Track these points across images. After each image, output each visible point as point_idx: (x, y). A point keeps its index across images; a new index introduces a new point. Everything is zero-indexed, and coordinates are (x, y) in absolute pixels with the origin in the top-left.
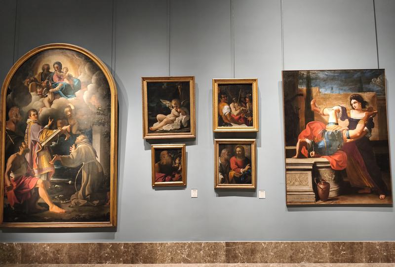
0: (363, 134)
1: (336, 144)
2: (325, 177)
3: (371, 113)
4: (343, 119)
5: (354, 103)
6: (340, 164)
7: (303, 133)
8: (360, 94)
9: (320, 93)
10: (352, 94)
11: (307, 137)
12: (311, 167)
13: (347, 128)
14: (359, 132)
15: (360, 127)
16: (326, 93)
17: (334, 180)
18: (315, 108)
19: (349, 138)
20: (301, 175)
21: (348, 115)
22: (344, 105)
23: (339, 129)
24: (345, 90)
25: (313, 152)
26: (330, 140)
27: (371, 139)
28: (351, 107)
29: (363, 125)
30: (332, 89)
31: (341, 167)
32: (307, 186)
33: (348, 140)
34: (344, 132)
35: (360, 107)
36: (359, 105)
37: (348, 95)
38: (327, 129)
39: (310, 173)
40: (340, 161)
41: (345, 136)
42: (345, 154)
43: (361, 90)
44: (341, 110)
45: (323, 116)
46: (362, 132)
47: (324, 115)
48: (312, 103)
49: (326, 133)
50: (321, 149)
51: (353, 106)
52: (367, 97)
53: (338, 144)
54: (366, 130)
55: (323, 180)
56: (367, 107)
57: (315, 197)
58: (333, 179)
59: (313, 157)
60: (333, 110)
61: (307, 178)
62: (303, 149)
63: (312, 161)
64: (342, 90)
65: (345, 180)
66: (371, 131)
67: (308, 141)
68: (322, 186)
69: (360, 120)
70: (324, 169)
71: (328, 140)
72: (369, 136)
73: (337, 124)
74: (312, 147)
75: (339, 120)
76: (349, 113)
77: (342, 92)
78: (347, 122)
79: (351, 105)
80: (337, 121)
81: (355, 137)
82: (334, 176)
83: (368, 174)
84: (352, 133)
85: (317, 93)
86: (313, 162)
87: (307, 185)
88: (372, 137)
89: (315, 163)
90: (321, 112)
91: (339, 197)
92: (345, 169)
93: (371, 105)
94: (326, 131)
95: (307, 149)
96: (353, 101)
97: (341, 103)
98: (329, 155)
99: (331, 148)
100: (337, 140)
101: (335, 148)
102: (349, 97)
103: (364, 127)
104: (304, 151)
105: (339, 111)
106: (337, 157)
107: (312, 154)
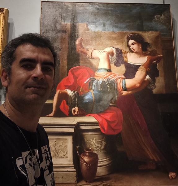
0: (145, 85)
1: (108, 97)
2: (92, 145)
3: (154, 57)
4: (117, 64)
5: (133, 44)
6: (113, 125)
7: (63, 82)
8: (140, 33)
9: (88, 30)
10: (129, 32)
11: (69, 88)
12: (72, 130)
13: (123, 76)
14: (139, 82)
15: (139, 75)
16: (97, 30)
17: (104, 149)
18: (81, 49)
19: (125, 89)
20: (58, 141)
21: (125, 59)
22: (119, 47)
23: (112, 78)
24: (121, 28)
25: (77, 109)
26: (100, 92)
27: (154, 91)
28: (128, 50)
29: (144, 73)
30: (104, 26)
31: (114, 130)
32: (65, 159)
33: (125, 93)
34: (119, 81)
35: (140, 50)
36: (139, 48)
37: (125, 34)
38: (96, 78)
39: (70, 139)
40: (114, 122)
41: (120, 87)
42: (120, 112)
43: (141, 28)
44: (115, 52)
45: (91, 60)
46: (143, 82)
47: (92, 58)
48: (77, 43)
49: (95, 83)
50: (87, 104)
51: (131, 48)
52: (149, 37)
53: (110, 98)
54: (148, 80)
55: (88, 149)
56: (149, 49)
57: (77, 176)
58: (103, 147)
59: (76, 116)
60: (105, 52)
61: (66, 146)
62: (62, 102)
63: (74, 121)
64: (117, 27)
65: (120, 149)
66: (154, 81)
67: (70, 92)
68: (86, 159)
69: (140, 65)
70: (90, 133)
71: (97, 92)
72: (153, 87)
73: (109, 70)
74: (75, 102)
75: (112, 65)
76: (126, 57)
77: (117, 31)
78: (122, 68)
79: (129, 46)
80: (110, 66)
81: (133, 88)
82: (104, 143)
83: (152, 142)
84: (129, 83)
85: (85, 30)
86: (75, 123)
87: (65, 157)
88: (156, 89)
89: (79, 124)
90: (89, 54)
91: (111, 176)
92: (120, 134)
93: (153, 48)
94: (95, 79)
95: (67, 104)
96: (131, 42)
97: (116, 43)
98: (99, 113)
99: (101, 103)
100: (109, 92)
101: (106, 103)
102: (126, 37)
103: (145, 76)
104: (64, 106)
105: (112, 54)
106: (108, 116)
107: (74, 111)
